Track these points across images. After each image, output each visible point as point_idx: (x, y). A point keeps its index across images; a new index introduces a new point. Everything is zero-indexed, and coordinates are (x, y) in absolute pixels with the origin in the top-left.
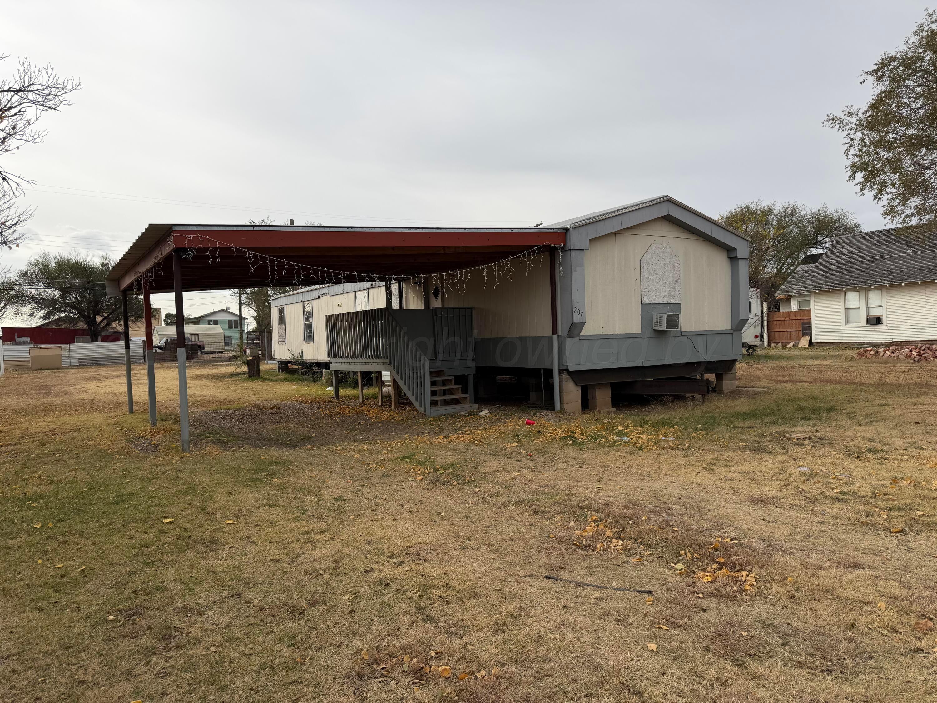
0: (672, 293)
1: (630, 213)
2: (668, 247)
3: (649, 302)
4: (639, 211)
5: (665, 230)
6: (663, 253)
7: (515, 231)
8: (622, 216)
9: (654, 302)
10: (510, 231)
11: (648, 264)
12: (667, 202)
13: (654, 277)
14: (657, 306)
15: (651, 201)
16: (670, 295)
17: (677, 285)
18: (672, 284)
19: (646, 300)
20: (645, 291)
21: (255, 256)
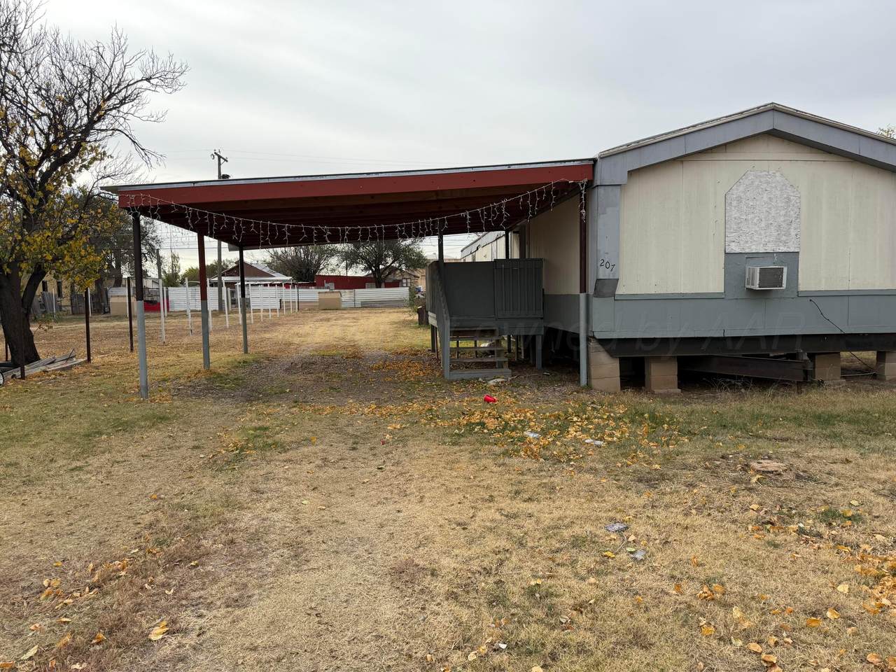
0: (784, 238)
1: (702, 133)
2: (778, 174)
3: (738, 250)
4: (718, 128)
5: (773, 152)
6: (768, 183)
7: (512, 167)
8: (687, 137)
9: (747, 251)
10: (506, 168)
11: (739, 200)
12: (771, 113)
13: (750, 217)
14: (755, 256)
15: (742, 113)
16: (778, 240)
17: (794, 225)
18: (784, 225)
19: (735, 248)
20: (731, 236)
21: (194, 213)
